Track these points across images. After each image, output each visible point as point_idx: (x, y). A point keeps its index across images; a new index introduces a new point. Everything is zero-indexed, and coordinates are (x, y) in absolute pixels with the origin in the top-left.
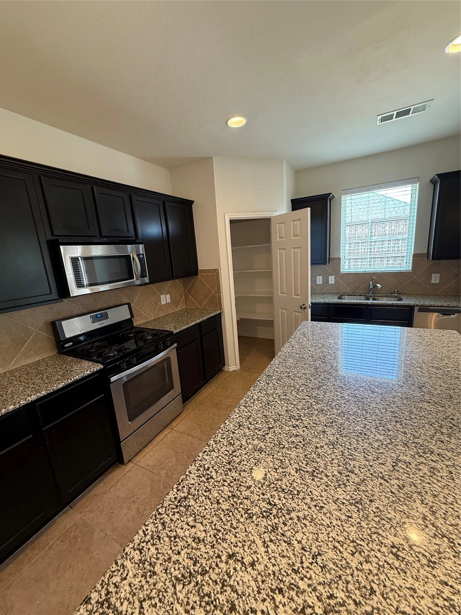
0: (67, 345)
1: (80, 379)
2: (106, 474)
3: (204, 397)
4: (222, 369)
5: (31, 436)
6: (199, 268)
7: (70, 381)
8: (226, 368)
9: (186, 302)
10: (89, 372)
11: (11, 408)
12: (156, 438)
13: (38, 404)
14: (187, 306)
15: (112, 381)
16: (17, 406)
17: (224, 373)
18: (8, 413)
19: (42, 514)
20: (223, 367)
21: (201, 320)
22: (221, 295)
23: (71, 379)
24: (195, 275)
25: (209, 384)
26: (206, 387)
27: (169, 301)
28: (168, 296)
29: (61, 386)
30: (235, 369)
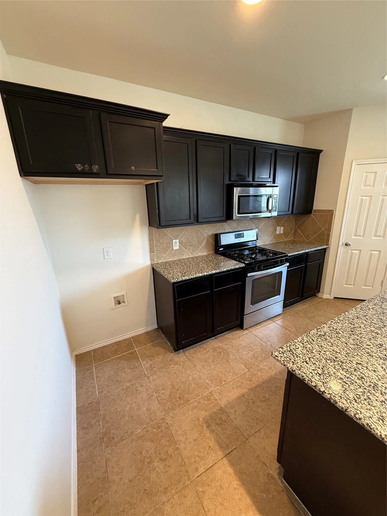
0: (220, 249)
1: (233, 269)
2: (233, 330)
3: (299, 310)
4: (315, 295)
5: (209, 291)
6: (314, 208)
7: (229, 269)
8: (320, 295)
9: (294, 235)
10: (238, 266)
11: (206, 274)
12: (262, 323)
13: (215, 276)
14: (294, 238)
15: (248, 276)
16: (208, 273)
17: (317, 298)
18: (204, 276)
19: (206, 334)
20: (317, 293)
21: (310, 250)
22: (331, 233)
23: (230, 268)
24: (309, 214)
25: (305, 301)
26: (301, 303)
27: (282, 232)
28: (282, 228)
29: (225, 270)
30: (328, 297)
